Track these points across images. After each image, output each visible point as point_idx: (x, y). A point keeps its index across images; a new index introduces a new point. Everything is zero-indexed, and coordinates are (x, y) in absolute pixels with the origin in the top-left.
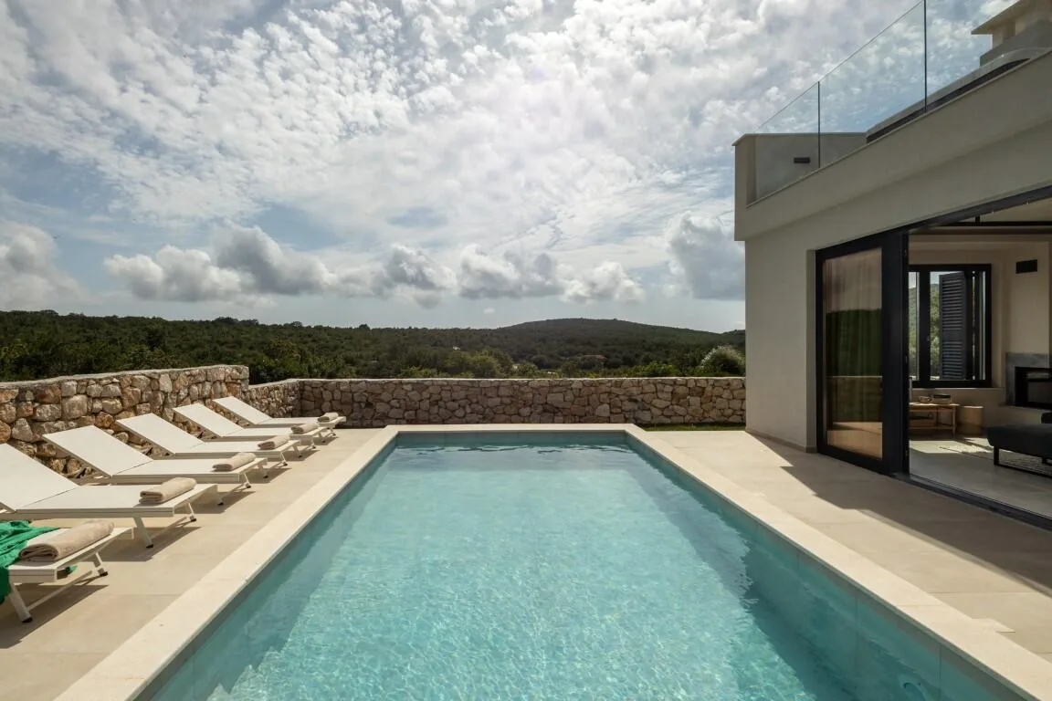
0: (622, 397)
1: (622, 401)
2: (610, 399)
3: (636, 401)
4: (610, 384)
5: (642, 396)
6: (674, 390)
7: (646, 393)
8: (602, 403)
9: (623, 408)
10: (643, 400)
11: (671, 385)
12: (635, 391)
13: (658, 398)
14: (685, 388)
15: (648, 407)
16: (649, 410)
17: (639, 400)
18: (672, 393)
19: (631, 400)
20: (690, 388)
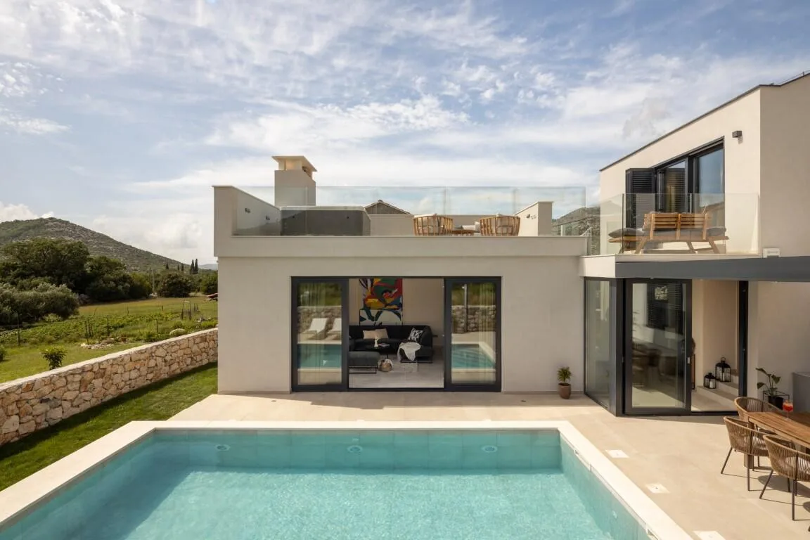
0: (33, 402)
1: (32, 406)
2: (19, 408)
3: (47, 400)
4: (19, 391)
5: (53, 393)
6: (83, 377)
7: (57, 389)
8: (9, 416)
9: (34, 413)
10: (55, 398)
11: (80, 374)
12: (46, 390)
13: (69, 390)
14: (91, 373)
15: (59, 402)
16: (60, 405)
17: (51, 398)
18: (80, 381)
19: (42, 401)
20: (94, 372)
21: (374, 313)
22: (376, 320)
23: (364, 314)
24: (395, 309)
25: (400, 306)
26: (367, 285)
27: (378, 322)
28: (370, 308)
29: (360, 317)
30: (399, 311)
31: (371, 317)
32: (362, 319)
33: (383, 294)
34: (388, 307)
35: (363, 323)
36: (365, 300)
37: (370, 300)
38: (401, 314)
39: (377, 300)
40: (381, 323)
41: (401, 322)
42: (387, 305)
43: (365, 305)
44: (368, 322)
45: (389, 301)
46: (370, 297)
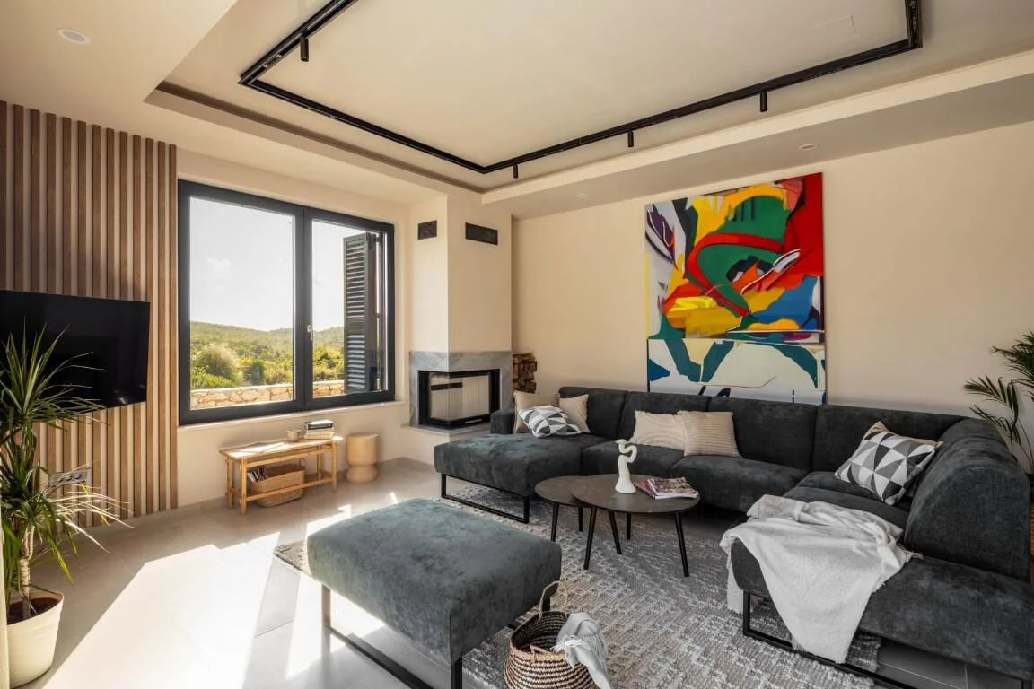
21: (698, 349)
22: (707, 377)
23: (662, 354)
24: (789, 335)
25: (816, 320)
26: (671, 249)
27: (714, 387)
28: (682, 332)
29: (650, 362)
30: (810, 344)
31: (687, 368)
32: (655, 371)
33: (731, 276)
34: (756, 327)
35: (660, 385)
36: (665, 304)
37: (684, 304)
38: (818, 356)
39: (708, 302)
40: (726, 392)
41: (819, 393)
42: (749, 318)
43: (665, 322)
44: (676, 383)
45: (758, 302)
46: (680, 292)
